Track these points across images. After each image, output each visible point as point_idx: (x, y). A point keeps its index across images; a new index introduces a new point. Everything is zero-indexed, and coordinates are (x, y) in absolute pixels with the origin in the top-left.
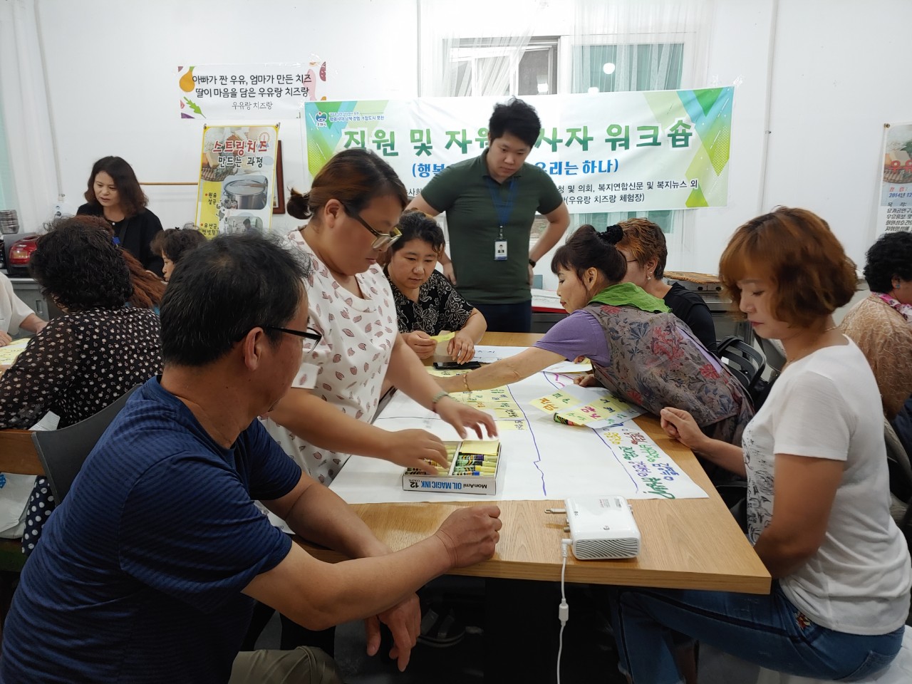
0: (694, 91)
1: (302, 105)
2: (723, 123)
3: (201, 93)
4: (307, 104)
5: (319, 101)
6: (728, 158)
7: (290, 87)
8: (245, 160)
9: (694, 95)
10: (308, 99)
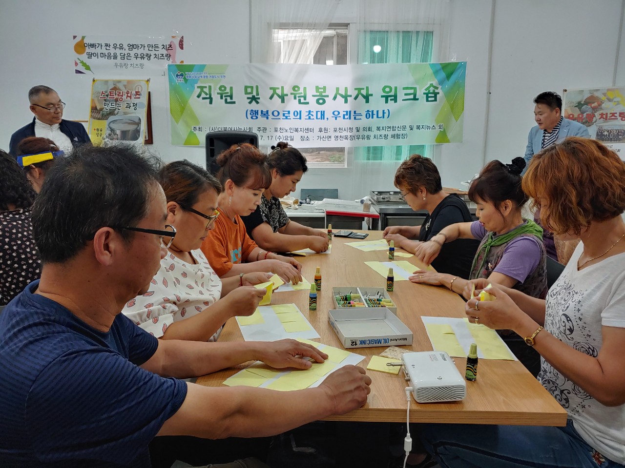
0: (440, 64)
1: (166, 67)
2: (459, 86)
3: (90, 55)
4: (169, 66)
5: (178, 63)
6: (463, 110)
7: (157, 53)
8: (123, 105)
9: (440, 67)
10: (170, 62)
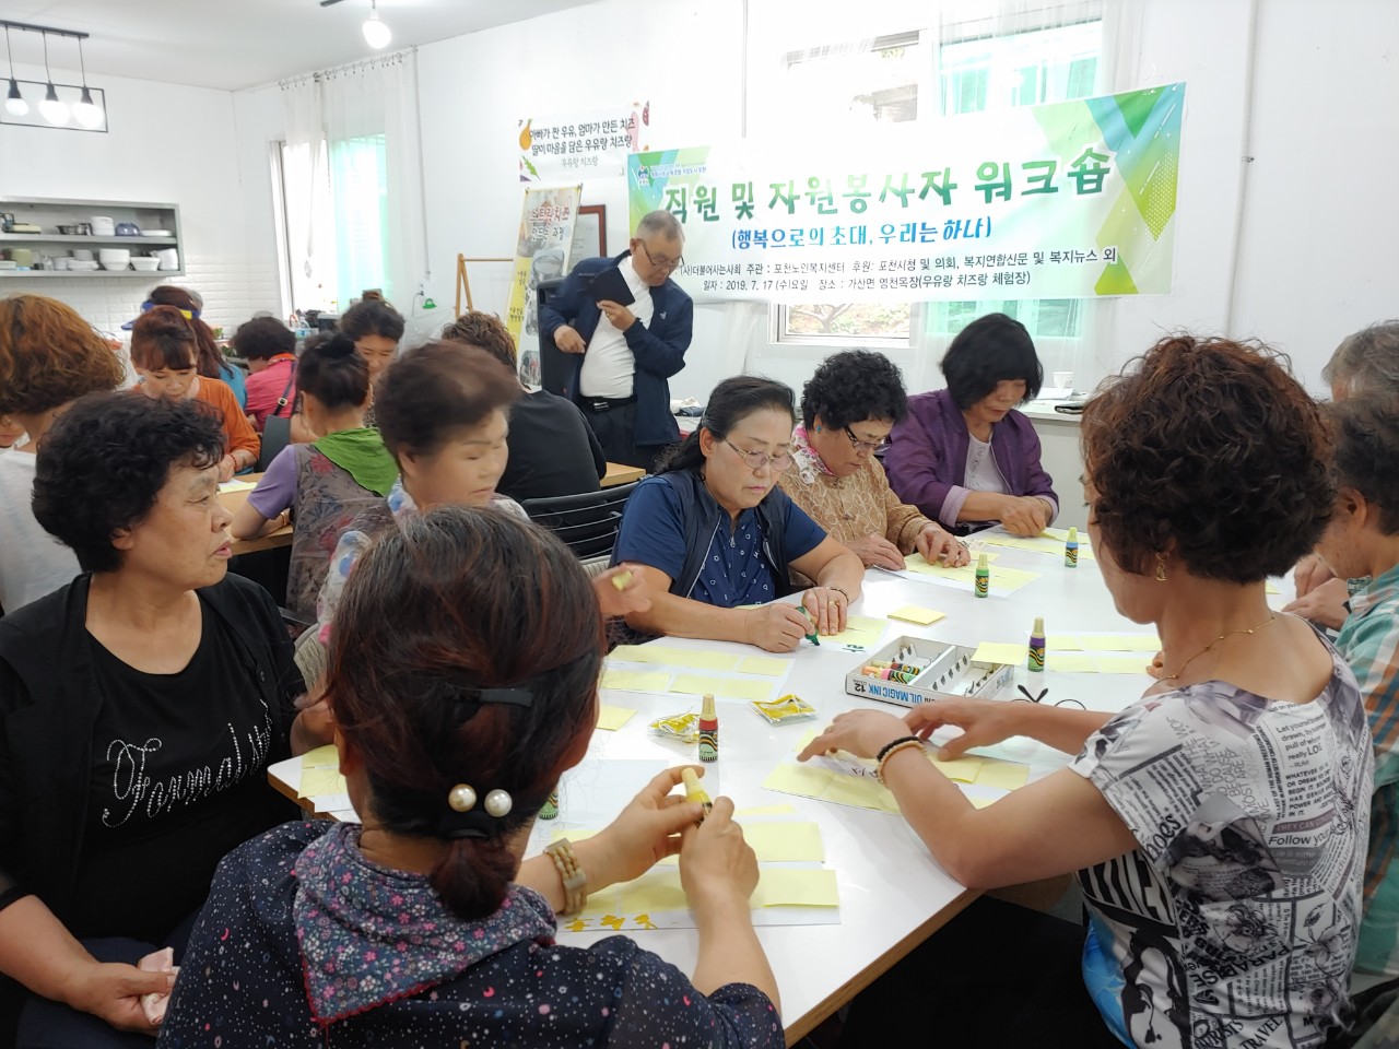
0: (1115, 96)
1: (625, 159)
3: (537, 150)
4: (630, 156)
5: (641, 151)
6: (1174, 208)
7: (614, 135)
8: (551, 231)
9: (1114, 103)
10: (630, 151)
